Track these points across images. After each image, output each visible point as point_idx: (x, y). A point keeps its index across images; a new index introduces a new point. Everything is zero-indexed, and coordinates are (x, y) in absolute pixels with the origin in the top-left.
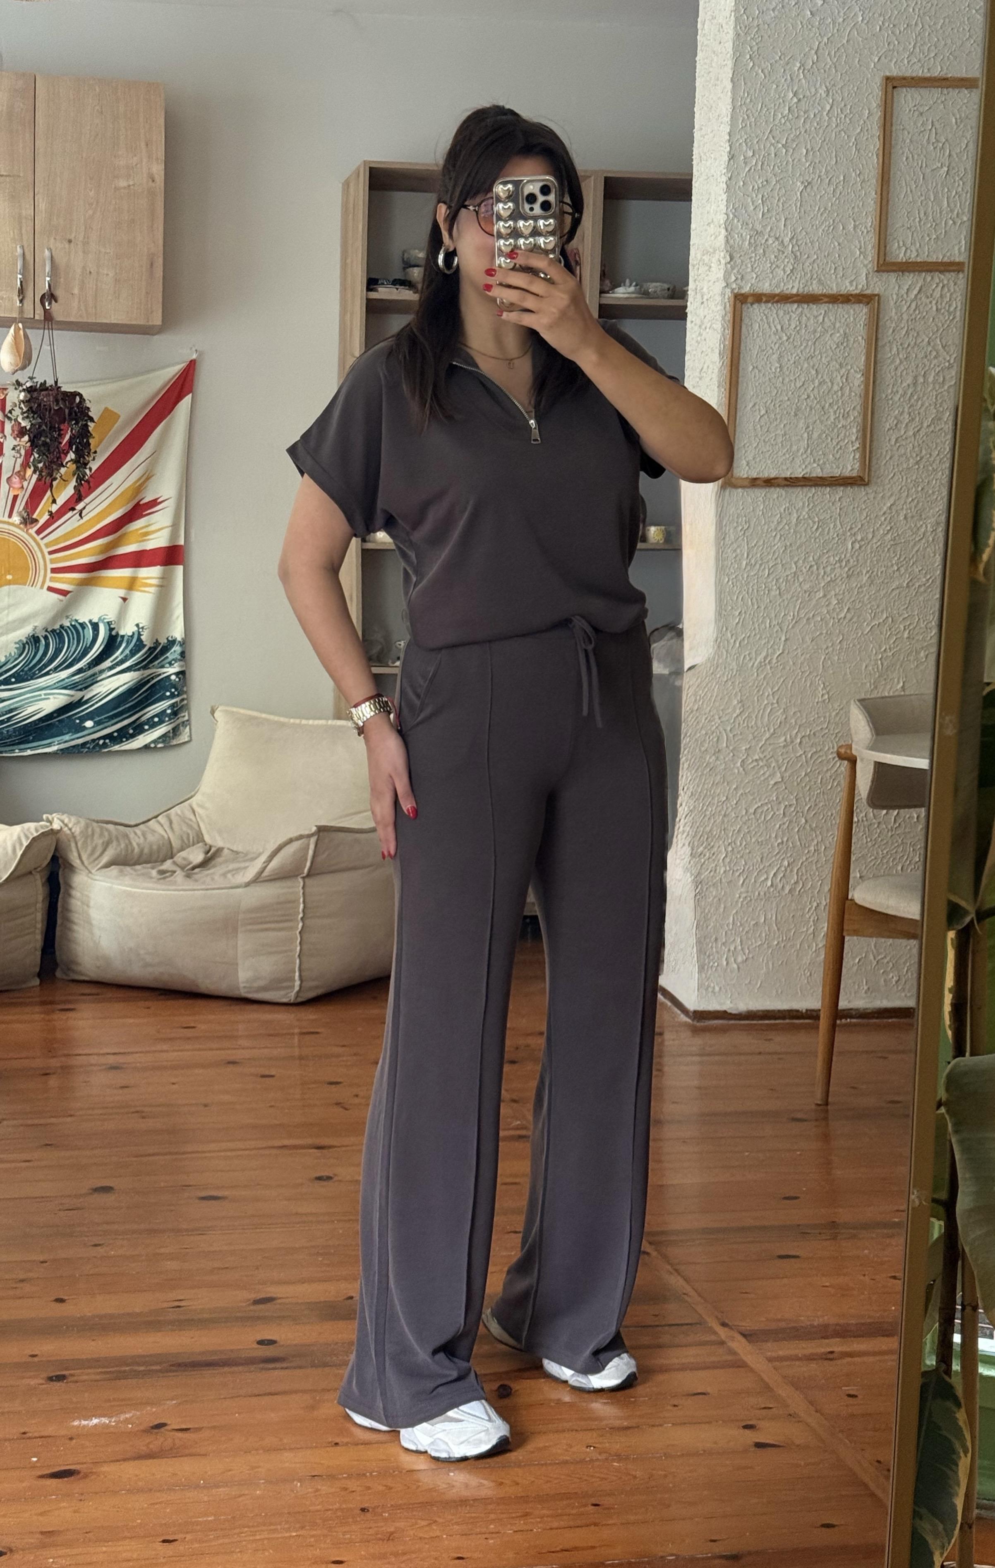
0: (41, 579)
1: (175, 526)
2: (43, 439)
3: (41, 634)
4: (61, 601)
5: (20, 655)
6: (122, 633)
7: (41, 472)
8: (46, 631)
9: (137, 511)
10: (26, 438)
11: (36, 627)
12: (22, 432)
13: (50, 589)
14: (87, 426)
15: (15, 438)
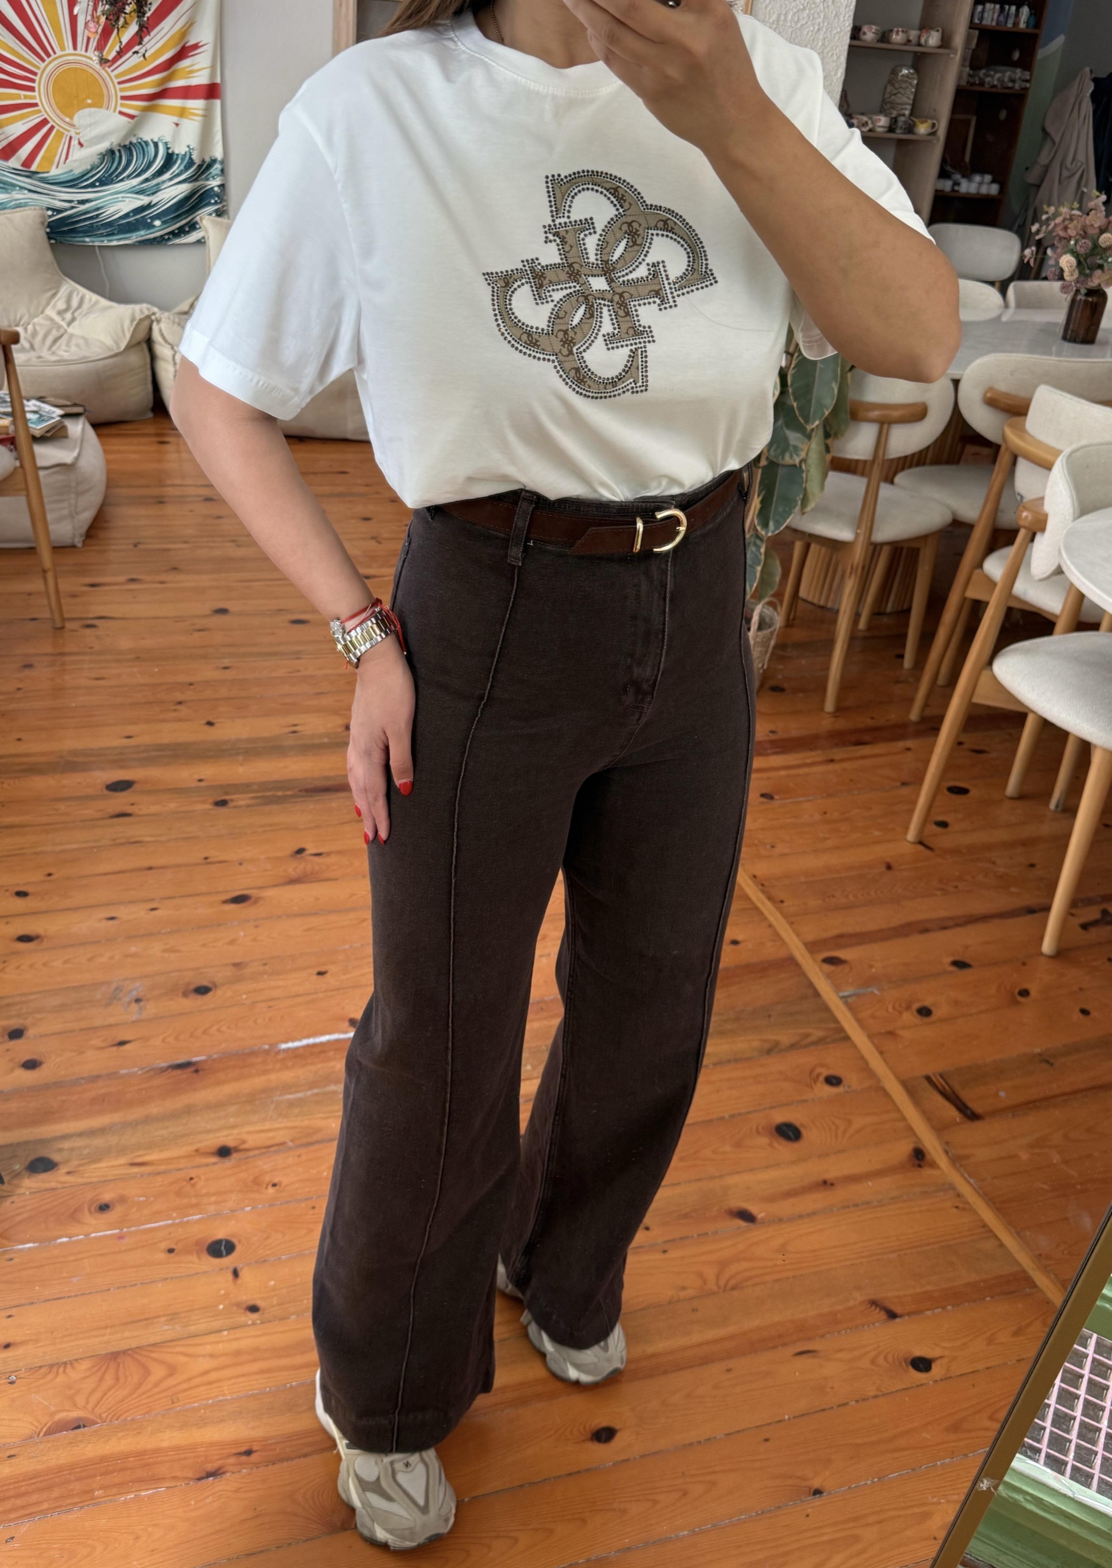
0: (113, 105)
1: (213, 67)
3: (116, 149)
4: (130, 123)
5: (101, 164)
6: (177, 152)
8: (120, 145)
9: (183, 53)
11: (112, 143)
13: (121, 113)
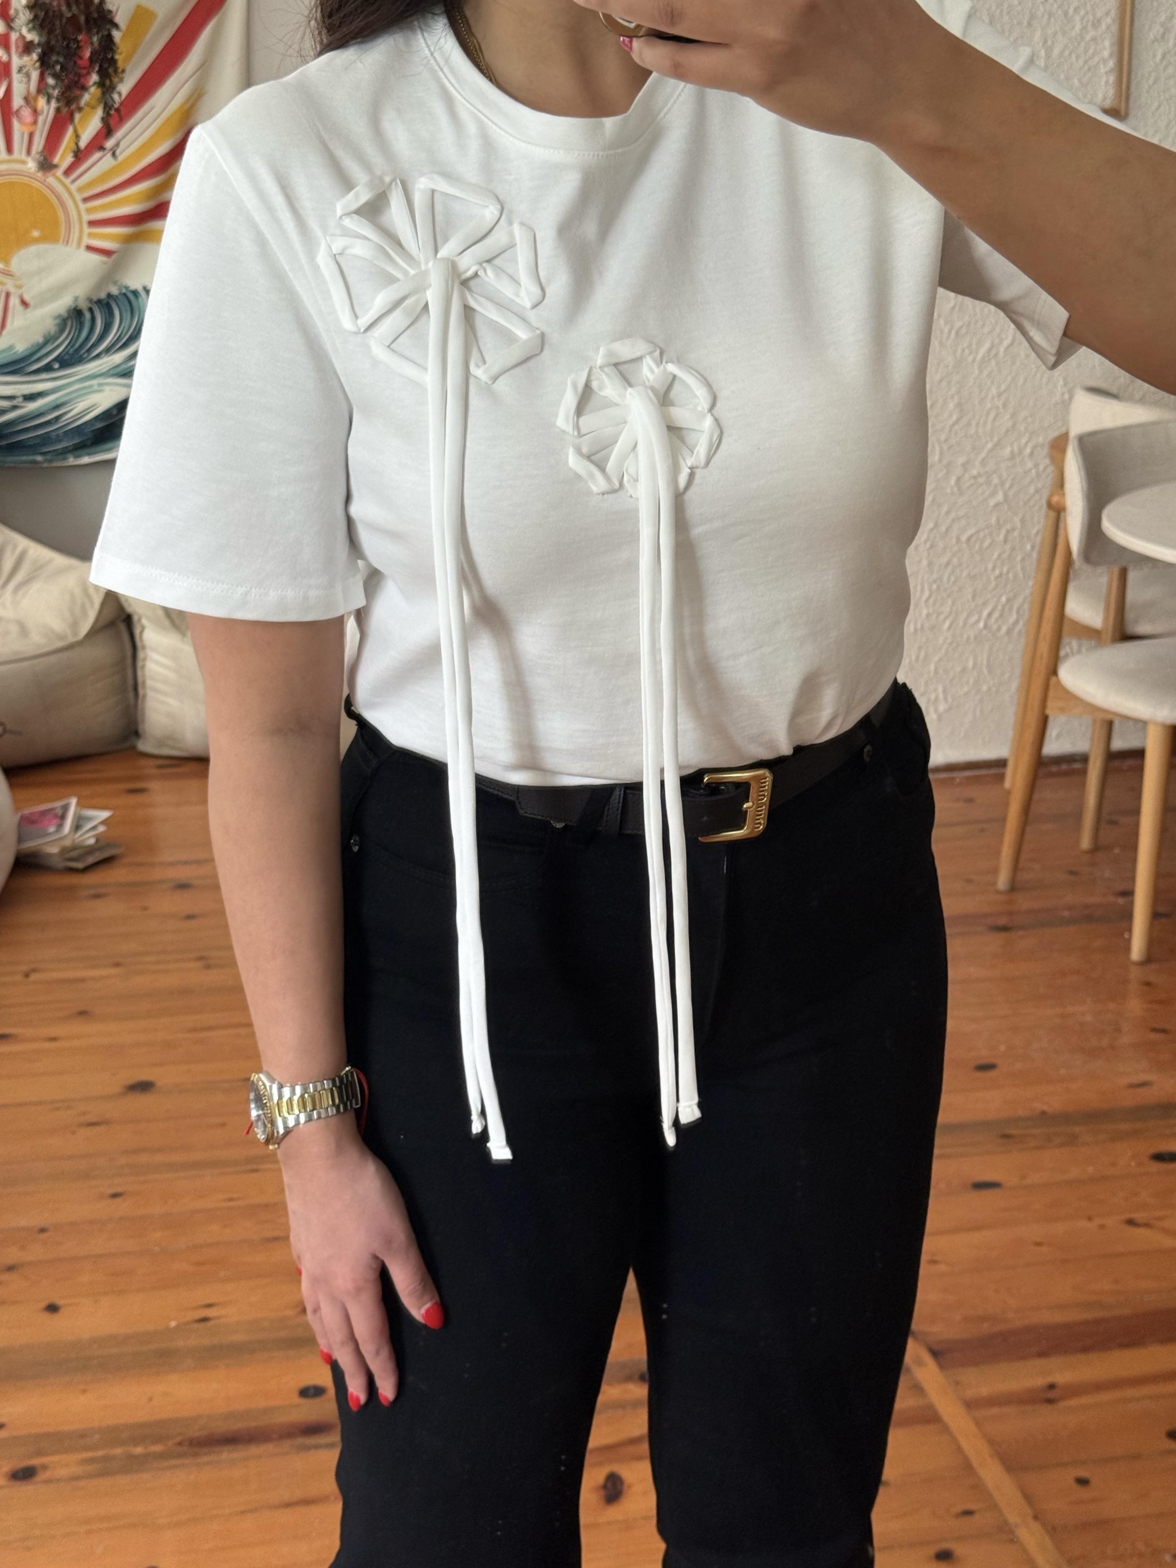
0: (75, 236)
2: (54, 58)
3: (83, 305)
4: (105, 262)
5: (62, 331)
7: (58, 100)
8: (90, 300)
10: (35, 56)
11: (76, 298)
12: (28, 48)
13: (90, 248)
14: (109, 38)
15: (21, 55)
